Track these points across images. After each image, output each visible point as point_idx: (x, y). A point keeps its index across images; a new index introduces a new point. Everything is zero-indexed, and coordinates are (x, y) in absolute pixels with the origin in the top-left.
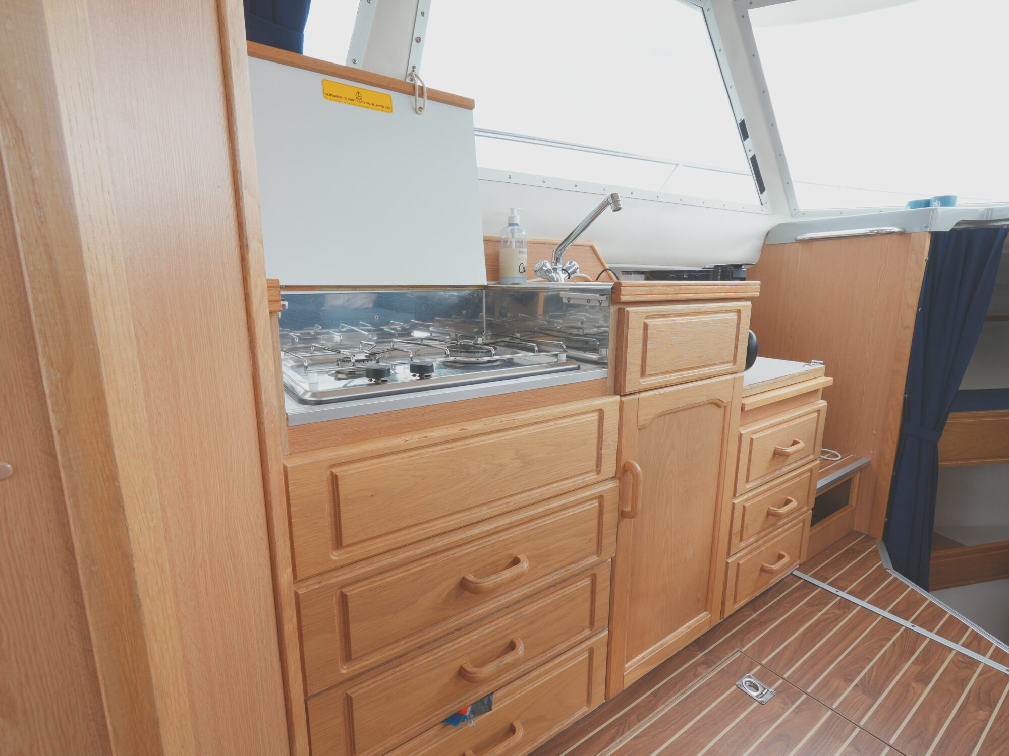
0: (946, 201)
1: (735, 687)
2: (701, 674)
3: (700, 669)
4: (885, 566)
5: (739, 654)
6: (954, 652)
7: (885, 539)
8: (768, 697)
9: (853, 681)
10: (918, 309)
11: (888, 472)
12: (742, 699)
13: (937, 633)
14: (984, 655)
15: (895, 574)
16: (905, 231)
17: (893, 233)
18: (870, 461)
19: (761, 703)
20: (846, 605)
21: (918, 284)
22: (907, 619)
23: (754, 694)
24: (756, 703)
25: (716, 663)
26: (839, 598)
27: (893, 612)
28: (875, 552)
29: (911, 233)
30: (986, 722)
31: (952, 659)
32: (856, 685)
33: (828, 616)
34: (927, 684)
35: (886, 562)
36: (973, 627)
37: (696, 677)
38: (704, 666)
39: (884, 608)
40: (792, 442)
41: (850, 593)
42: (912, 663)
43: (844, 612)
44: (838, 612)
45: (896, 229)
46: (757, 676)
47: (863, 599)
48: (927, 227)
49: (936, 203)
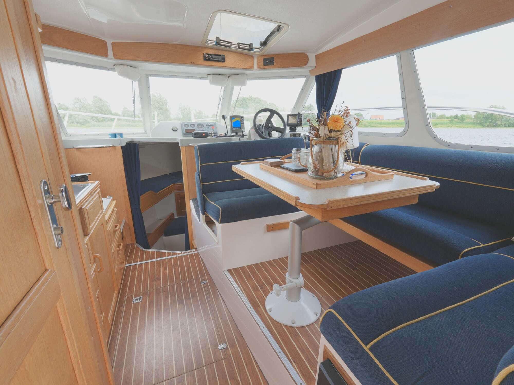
0: (121, 135)
1: (133, 304)
2: (122, 309)
3: (121, 309)
4: (142, 249)
5: (126, 297)
6: (167, 259)
7: (137, 242)
8: (141, 299)
9: (154, 280)
11: (131, 222)
12: (136, 305)
13: (162, 258)
14: (171, 256)
15: (145, 250)
16: (113, 145)
17: (110, 146)
18: (125, 220)
19: (141, 301)
20: (141, 265)
21: (122, 163)
22: (155, 259)
23: (138, 301)
24: (140, 302)
25: (123, 304)
26: (138, 265)
27: (151, 259)
28: (137, 247)
29: (115, 146)
30: (178, 268)
31: (167, 261)
32: (156, 280)
33: (139, 271)
34: (167, 269)
35: (141, 248)
36: (166, 251)
37: (121, 311)
38: (121, 307)
39: (149, 260)
40: (115, 226)
41: (139, 261)
42: (162, 267)
43: (142, 267)
44: (140, 268)
46: (135, 297)
47: (143, 261)
48: (119, 144)
49: (118, 136)
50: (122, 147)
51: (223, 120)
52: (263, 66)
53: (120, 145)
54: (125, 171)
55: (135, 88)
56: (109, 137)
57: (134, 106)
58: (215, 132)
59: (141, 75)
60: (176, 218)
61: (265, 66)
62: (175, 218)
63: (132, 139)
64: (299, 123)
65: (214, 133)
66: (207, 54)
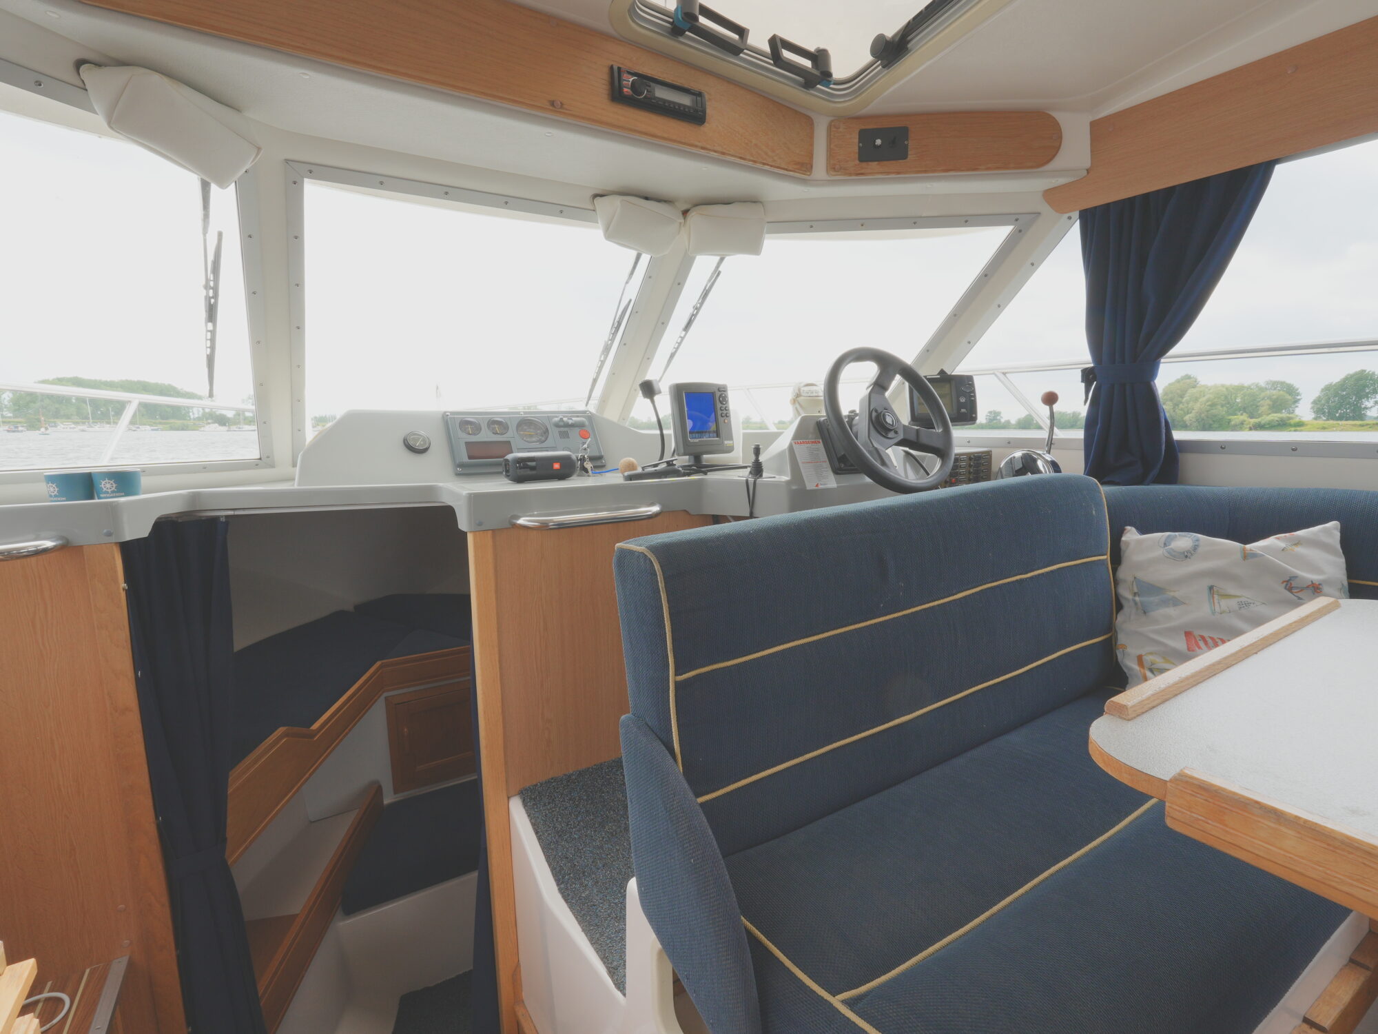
0: (125, 481)
10: (136, 673)
16: (68, 541)
17: (46, 551)
18: (130, 958)
21: (124, 634)
29: (82, 546)
45: (49, 544)
48: (109, 534)
49: (106, 485)
50: (128, 549)
51: (648, 401)
52: (857, 162)
53: (113, 539)
54: (138, 681)
55: (220, 235)
56: (44, 495)
57: (213, 333)
58: (597, 454)
59: (259, 149)
60: (391, 805)
61: (864, 164)
62: (386, 801)
63: (195, 497)
64: (963, 410)
65: (592, 459)
66: (629, 73)
